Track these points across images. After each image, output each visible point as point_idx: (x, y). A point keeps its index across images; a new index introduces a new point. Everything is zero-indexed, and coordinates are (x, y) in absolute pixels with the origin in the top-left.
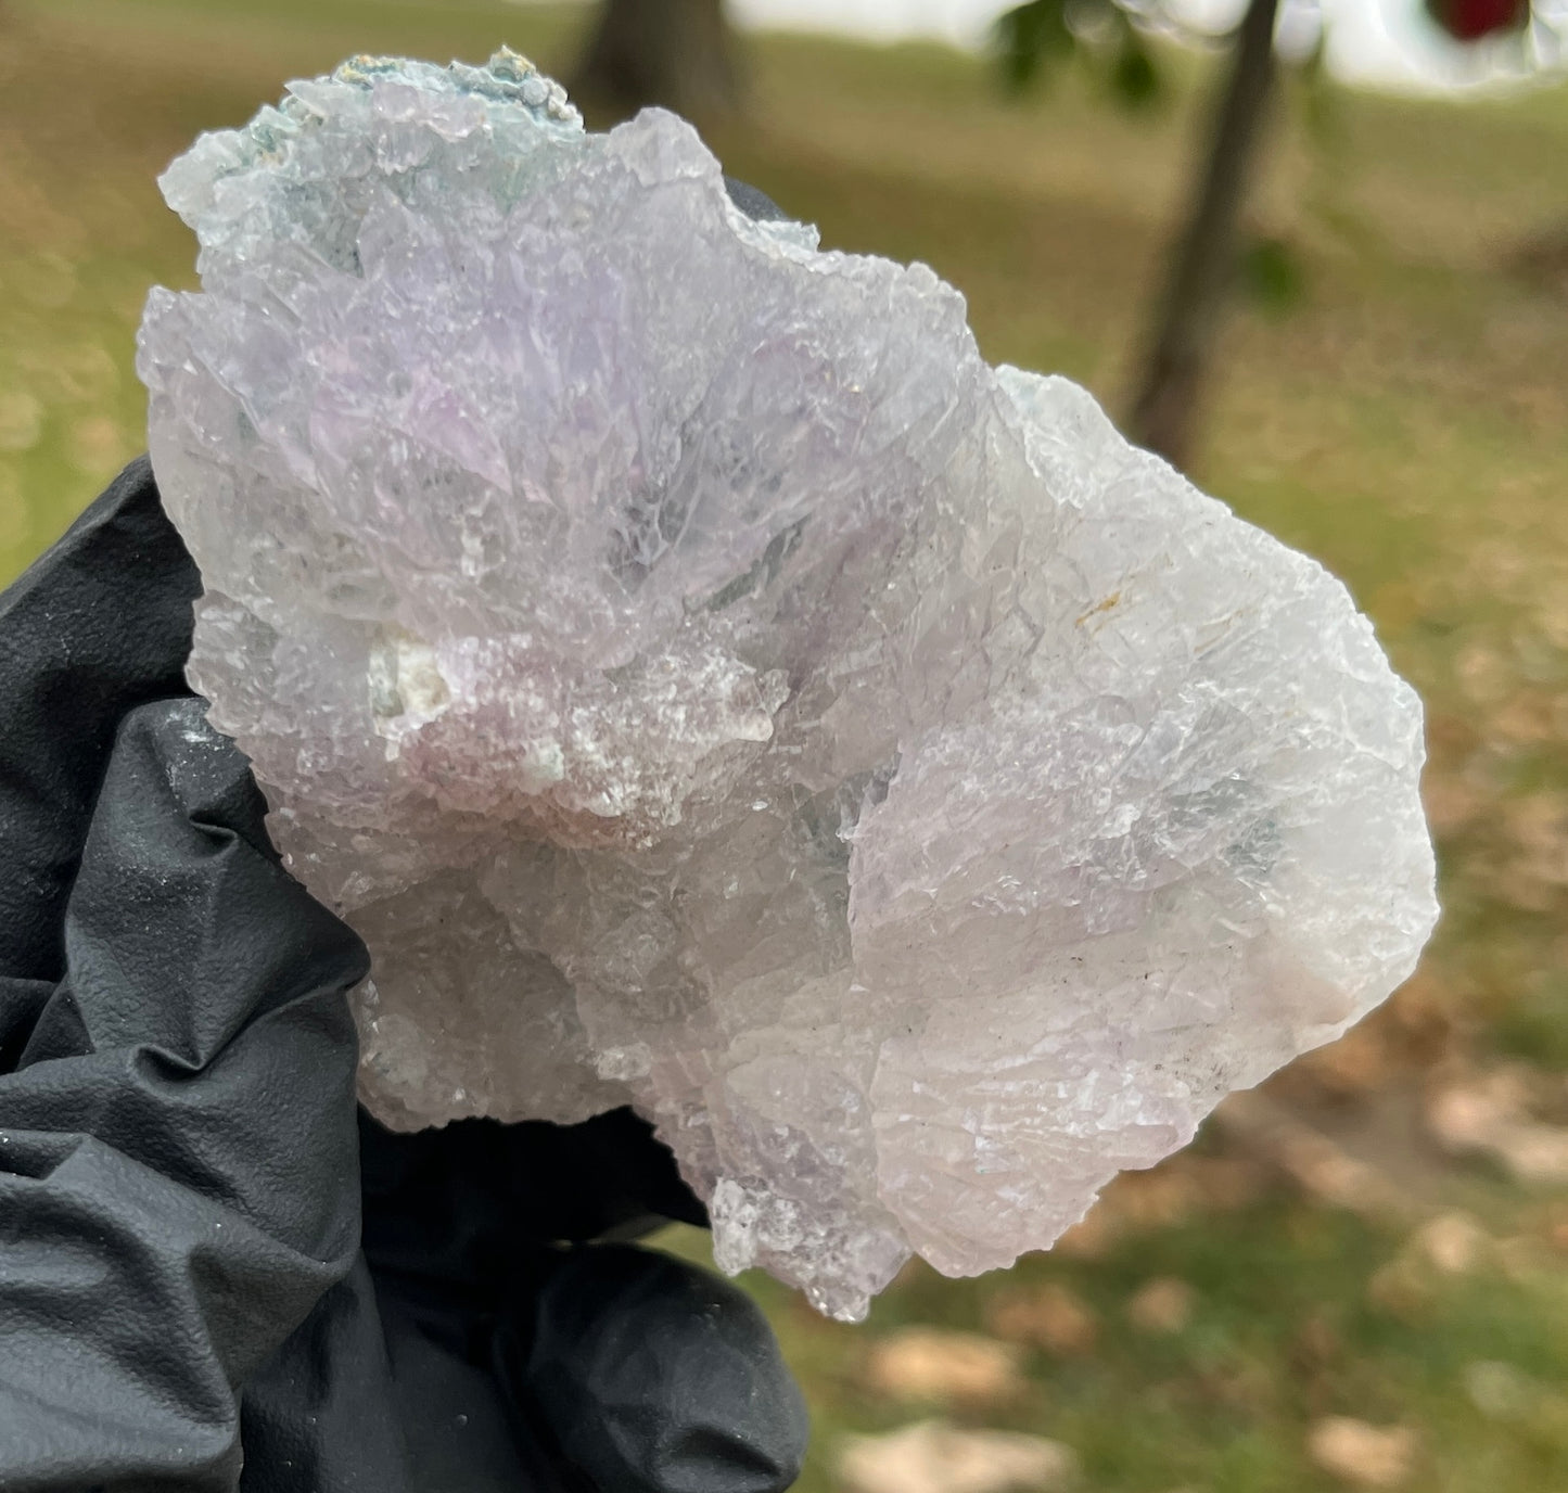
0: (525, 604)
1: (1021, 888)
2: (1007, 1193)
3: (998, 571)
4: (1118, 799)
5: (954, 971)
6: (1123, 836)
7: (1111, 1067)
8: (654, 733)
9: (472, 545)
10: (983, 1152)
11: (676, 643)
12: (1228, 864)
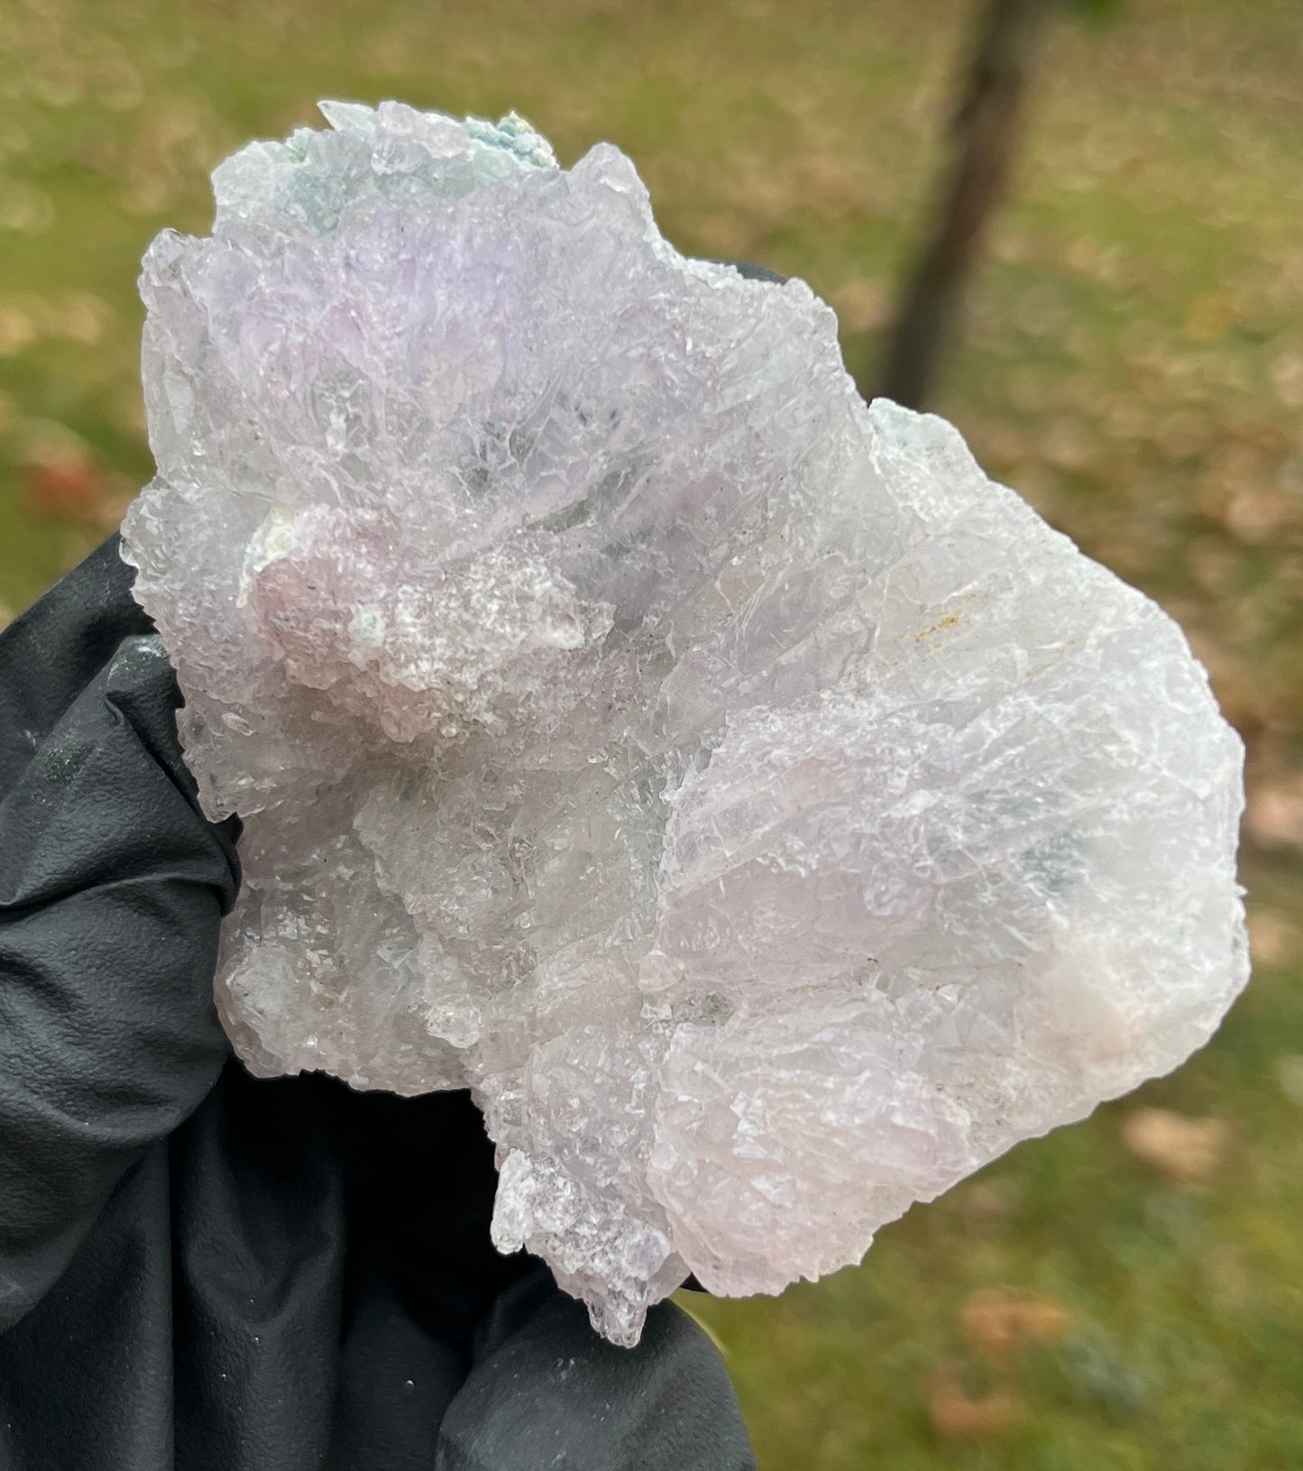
0: (379, 486)
1: (802, 851)
2: (761, 1184)
3: (831, 555)
4: (914, 785)
5: (740, 937)
6: (912, 818)
7: (888, 1073)
8: (467, 616)
9: (338, 421)
10: (744, 1135)
11: (505, 547)
12: (1018, 868)
